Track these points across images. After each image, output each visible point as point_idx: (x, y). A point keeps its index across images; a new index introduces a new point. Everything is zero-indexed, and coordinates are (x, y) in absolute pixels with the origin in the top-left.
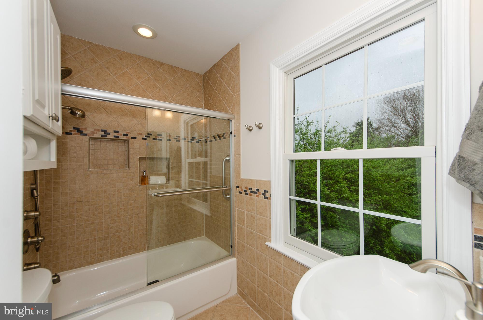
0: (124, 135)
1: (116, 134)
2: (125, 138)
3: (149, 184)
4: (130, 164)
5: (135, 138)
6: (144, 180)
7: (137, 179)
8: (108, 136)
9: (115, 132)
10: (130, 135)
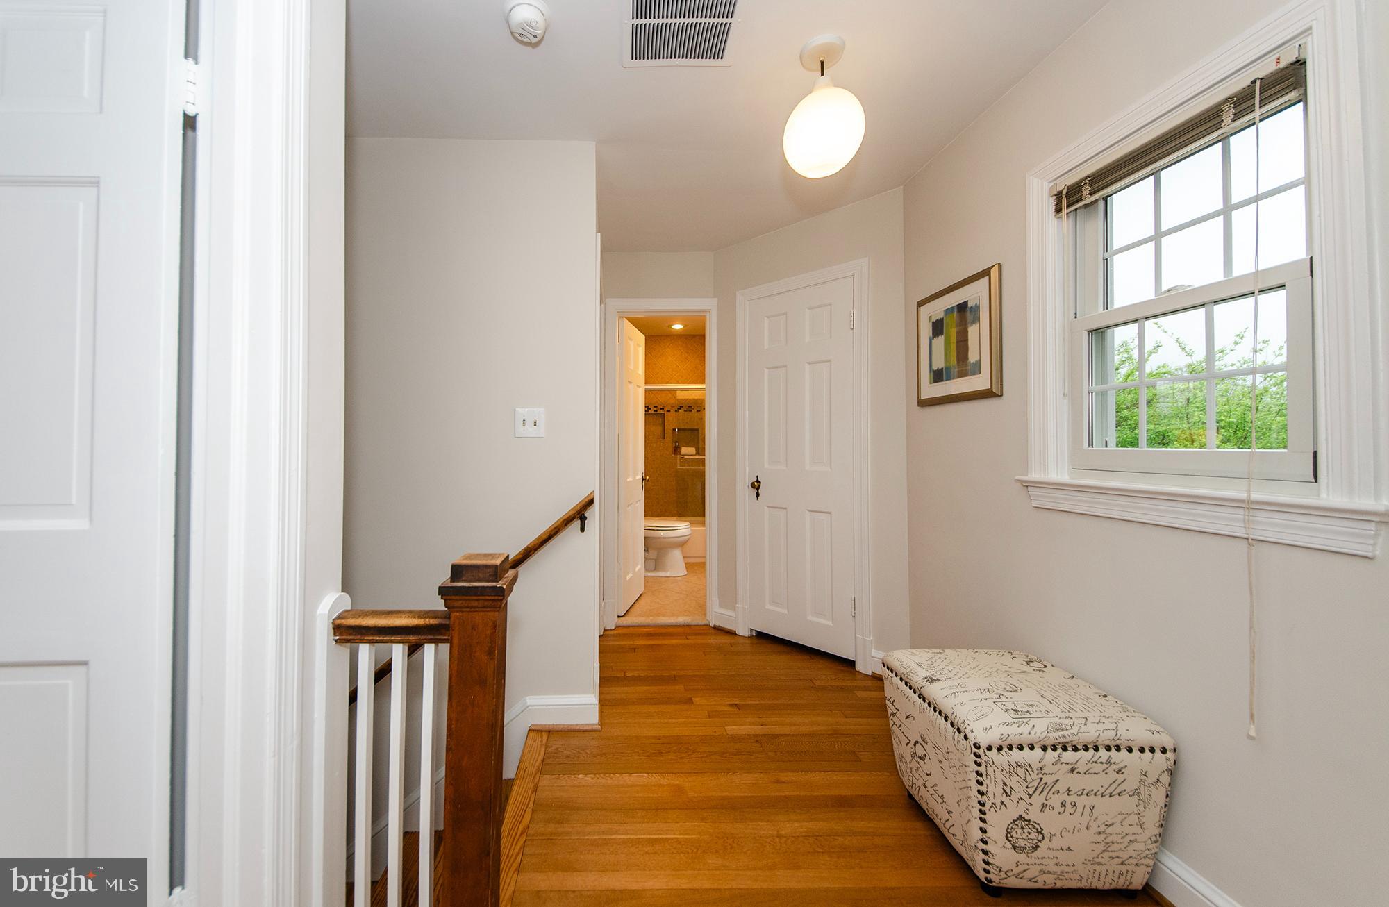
0: (661, 409)
1: (655, 409)
2: (661, 411)
3: (680, 454)
4: (666, 435)
5: (669, 411)
6: (677, 450)
7: (671, 449)
8: (650, 411)
9: (654, 407)
10: (659, 407)
